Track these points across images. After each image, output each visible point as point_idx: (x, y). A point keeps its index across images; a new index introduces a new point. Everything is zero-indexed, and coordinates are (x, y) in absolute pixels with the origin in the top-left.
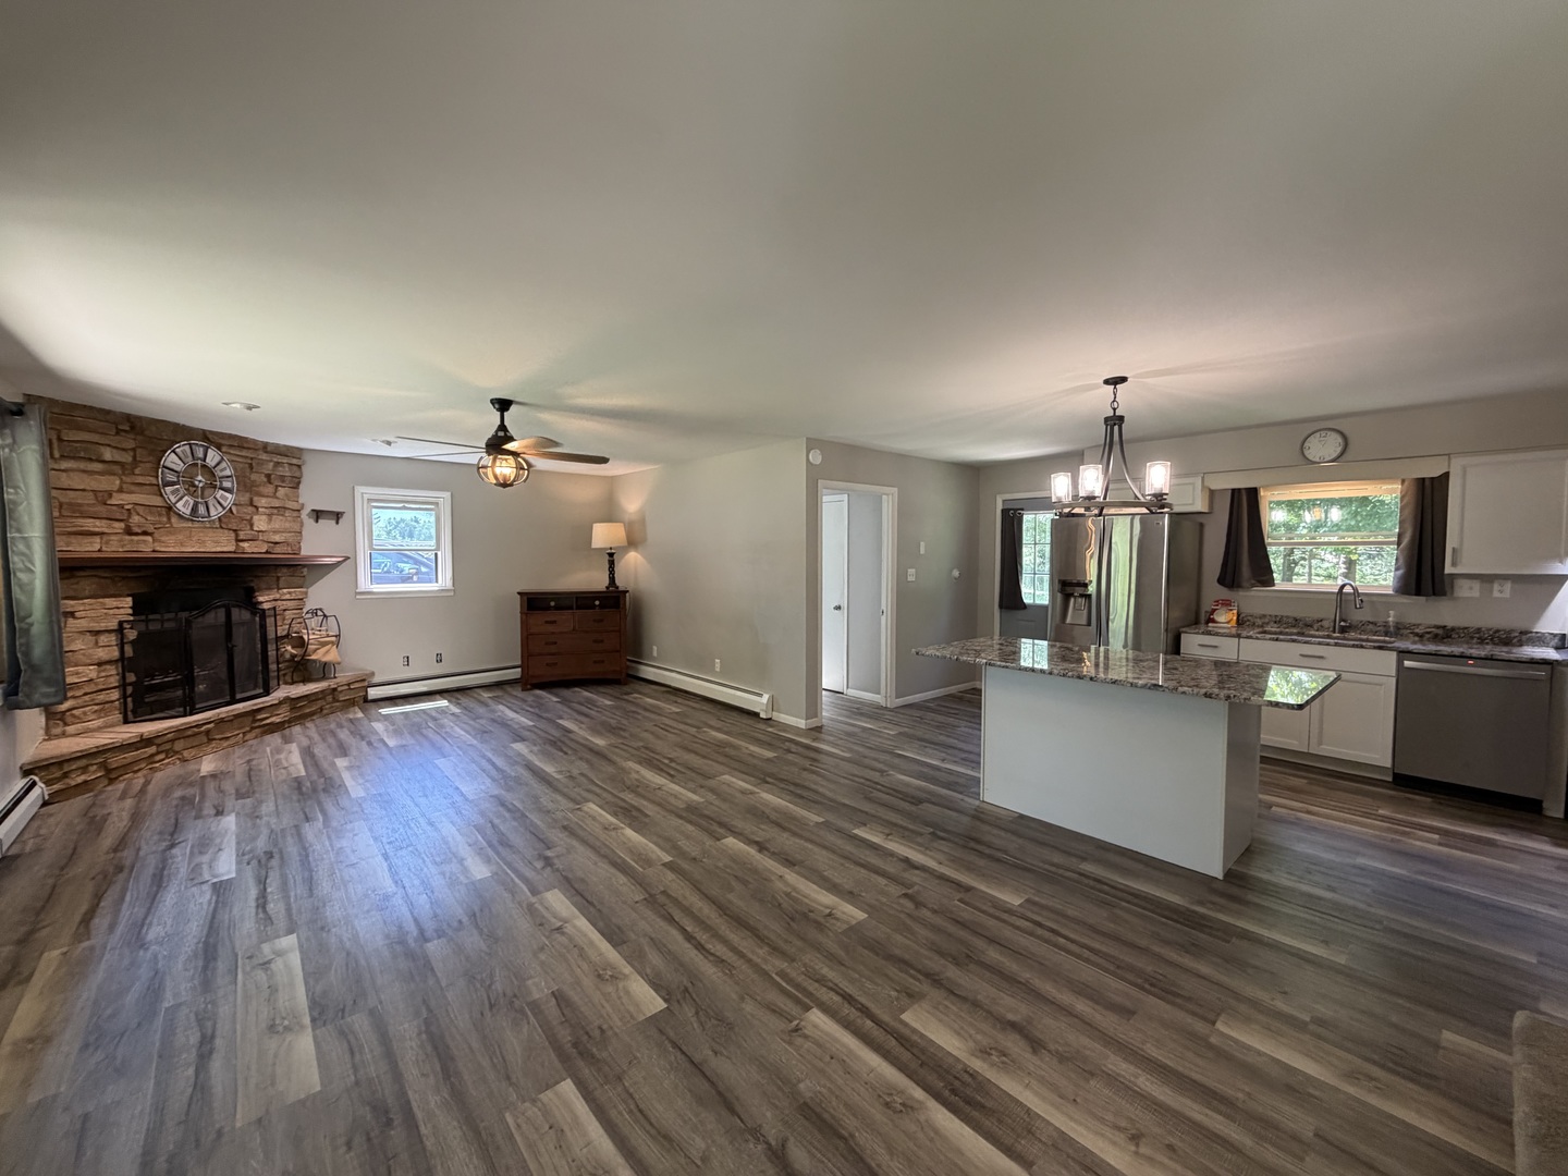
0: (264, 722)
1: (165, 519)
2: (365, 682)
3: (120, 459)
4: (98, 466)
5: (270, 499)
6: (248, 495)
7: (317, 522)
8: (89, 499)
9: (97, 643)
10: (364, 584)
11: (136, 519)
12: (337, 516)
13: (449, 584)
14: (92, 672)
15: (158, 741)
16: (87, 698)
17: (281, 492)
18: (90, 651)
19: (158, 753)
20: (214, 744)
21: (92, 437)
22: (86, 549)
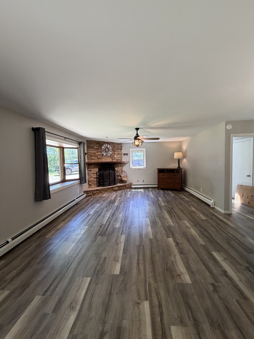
0: (114, 189)
1: (102, 156)
2: (131, 184)
3: (97, 148)
4: (94, 149)
5: (117, 152)
6: (114, 152)
7: (124, 156)
8: (93, 154)
9: (94, 175)
10: (131, 166)
11: (99, 157)
12: (127, 154)
13: (145, 167)
14: (93, 179)
15: (99, 190)
16: (93, 183)
17: (119, 151)
19: (99, 192)
20: (107, 192)
21: (93, 145)
22: (93, 161)
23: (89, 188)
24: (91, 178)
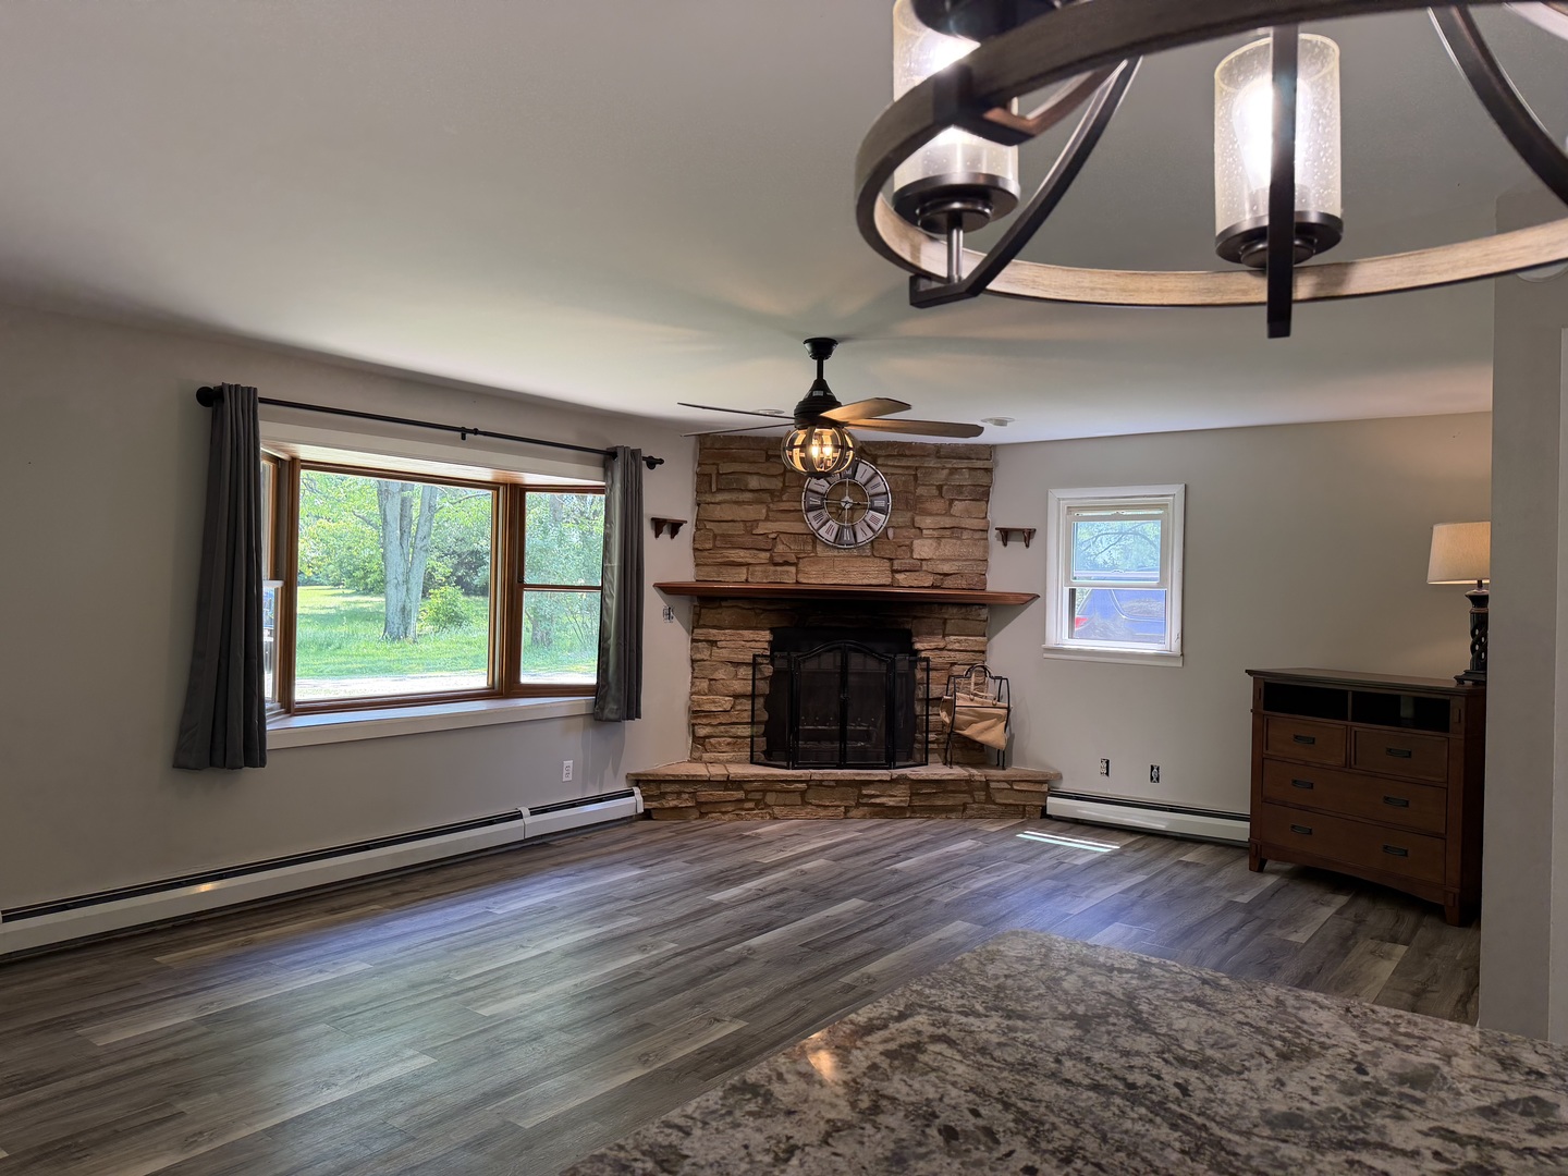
0: (873, 801)
1: (810, 548)
2: (1047, 785)
3: (768, 486)
4: (748, 496)
5: (938, 518)
6: (909, 514)
7: (1005, 545)
8: (739, 529)
9: (737, 675)
10: (1059, 634)
11: (780, 548)
12: (1027, 535)
13: (1175, 647)
14: (727, 702)
15: (746, 786)
16: (722, 728)
17: (958, 506)
18: (728, 682)
19: (747, 800)
20: (809, 809)
21: (745, 467)
22: (734, 579)
23: (693, 760)
24: (711, 691)
